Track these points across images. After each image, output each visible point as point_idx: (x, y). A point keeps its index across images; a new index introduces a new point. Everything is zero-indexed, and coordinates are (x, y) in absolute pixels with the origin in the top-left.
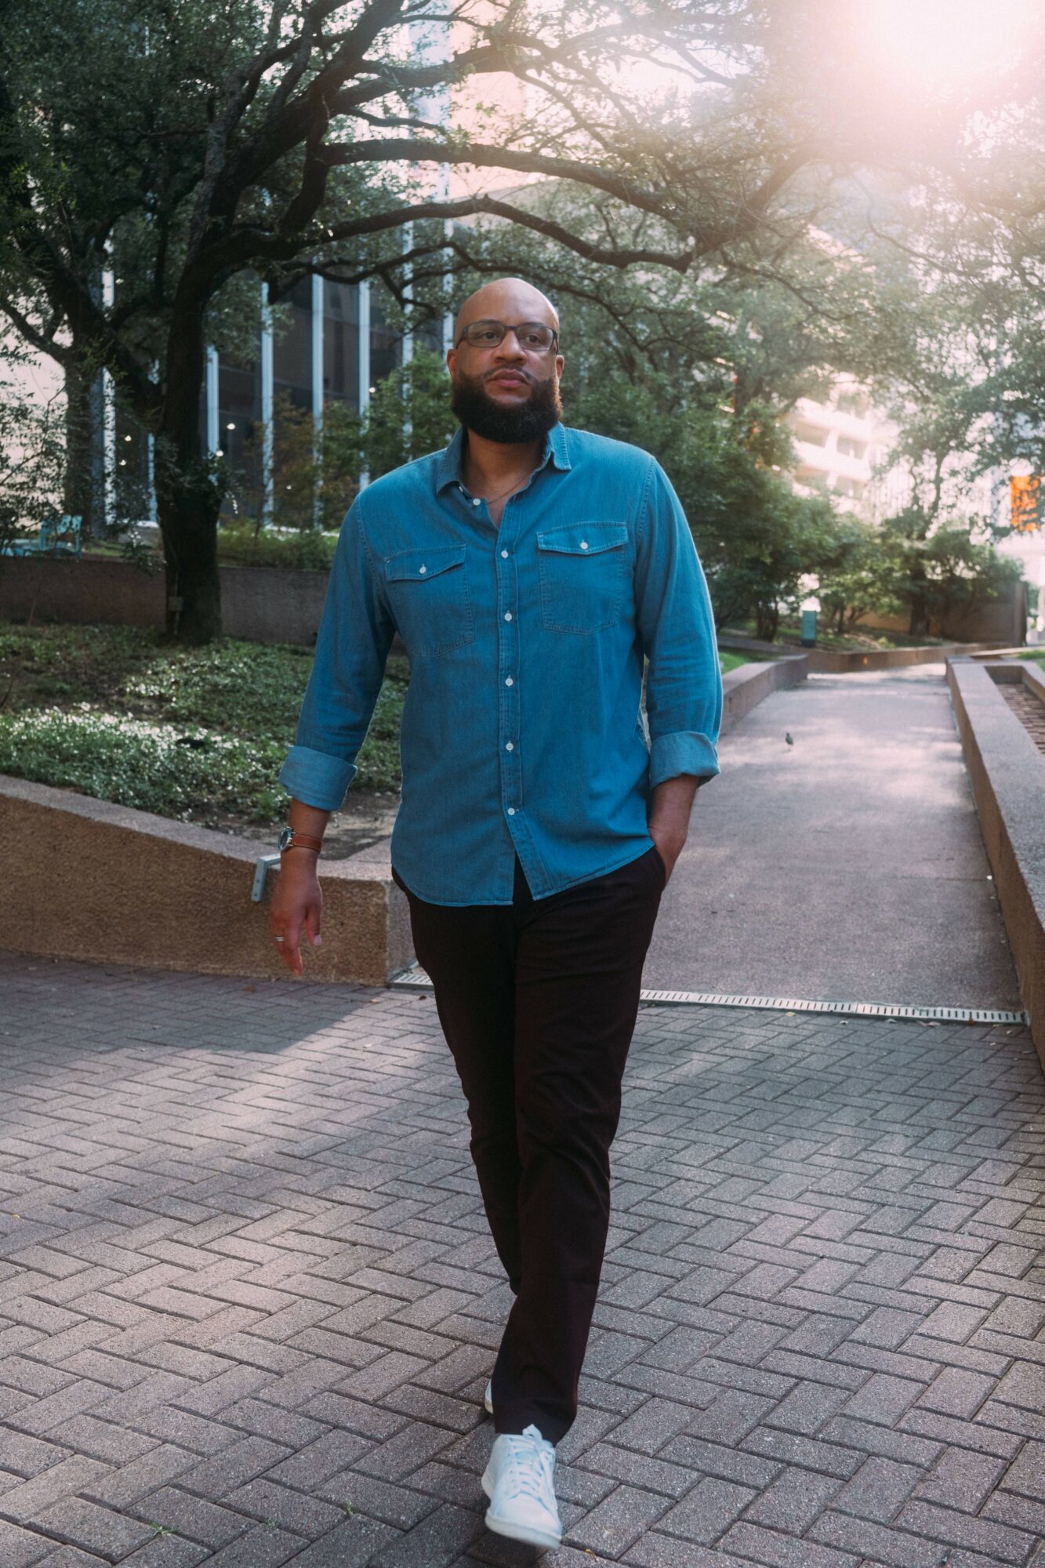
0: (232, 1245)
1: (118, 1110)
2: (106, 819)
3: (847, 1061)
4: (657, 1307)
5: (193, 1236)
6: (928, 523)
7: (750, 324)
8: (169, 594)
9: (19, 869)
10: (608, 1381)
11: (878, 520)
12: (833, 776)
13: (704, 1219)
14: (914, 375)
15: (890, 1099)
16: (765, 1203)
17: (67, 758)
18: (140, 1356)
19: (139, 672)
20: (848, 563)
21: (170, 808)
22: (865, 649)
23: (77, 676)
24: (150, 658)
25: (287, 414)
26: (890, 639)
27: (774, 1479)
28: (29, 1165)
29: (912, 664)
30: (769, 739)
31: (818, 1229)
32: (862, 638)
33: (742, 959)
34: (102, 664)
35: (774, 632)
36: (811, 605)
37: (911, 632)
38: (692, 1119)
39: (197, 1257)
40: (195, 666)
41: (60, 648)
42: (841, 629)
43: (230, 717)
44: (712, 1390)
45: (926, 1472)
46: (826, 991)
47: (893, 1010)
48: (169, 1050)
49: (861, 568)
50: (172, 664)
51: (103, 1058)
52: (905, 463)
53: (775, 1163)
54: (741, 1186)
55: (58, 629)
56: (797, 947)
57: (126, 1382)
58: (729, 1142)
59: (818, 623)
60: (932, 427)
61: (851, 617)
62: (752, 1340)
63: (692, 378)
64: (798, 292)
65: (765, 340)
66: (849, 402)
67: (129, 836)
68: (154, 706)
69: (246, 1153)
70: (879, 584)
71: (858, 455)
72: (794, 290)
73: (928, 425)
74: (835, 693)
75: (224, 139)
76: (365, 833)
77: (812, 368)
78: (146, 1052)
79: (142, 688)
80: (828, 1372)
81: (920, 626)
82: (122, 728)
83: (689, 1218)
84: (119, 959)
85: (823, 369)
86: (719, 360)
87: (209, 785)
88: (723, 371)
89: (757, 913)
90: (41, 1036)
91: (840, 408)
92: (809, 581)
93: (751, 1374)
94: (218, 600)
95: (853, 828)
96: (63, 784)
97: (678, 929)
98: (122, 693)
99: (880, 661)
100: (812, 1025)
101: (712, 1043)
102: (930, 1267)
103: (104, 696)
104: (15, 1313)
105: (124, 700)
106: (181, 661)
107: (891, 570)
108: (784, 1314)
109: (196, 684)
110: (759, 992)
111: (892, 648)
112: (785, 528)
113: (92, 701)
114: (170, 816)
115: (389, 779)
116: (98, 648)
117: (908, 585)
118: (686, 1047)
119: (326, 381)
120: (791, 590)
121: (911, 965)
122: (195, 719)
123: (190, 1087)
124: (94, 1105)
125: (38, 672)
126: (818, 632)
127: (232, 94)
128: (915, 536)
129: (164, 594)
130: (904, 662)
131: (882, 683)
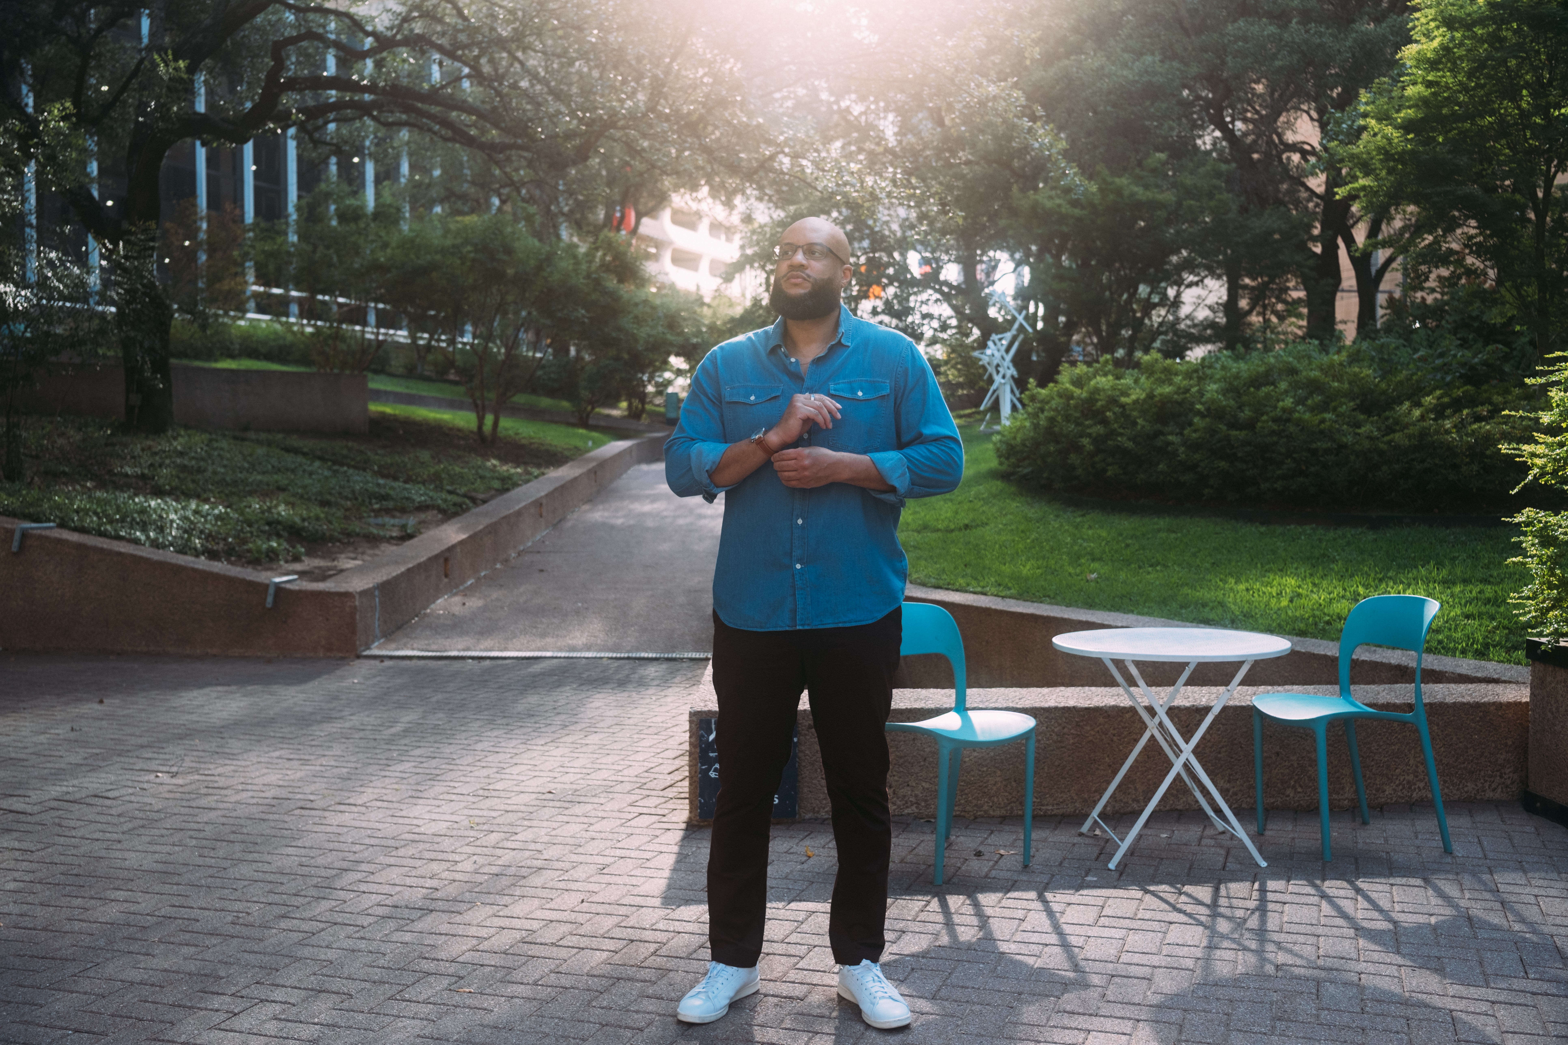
8: (128, 390)
19: (119, 456)
21: (198, 553)
23: (70, 460)
24: (125, 445)
34: (85, 450)
40: (163, 451)
43: (205, 490)
50: (143, 449)
76: (329, 569)
87: (215, 538)
94: (170, 395)
96: (121, 538)
98: (111, 474)
100: (616, 664)
106: (150, 448)
114: (198, 557)
115: (336, 534)
116: (76, 437)
129: (122, 391)
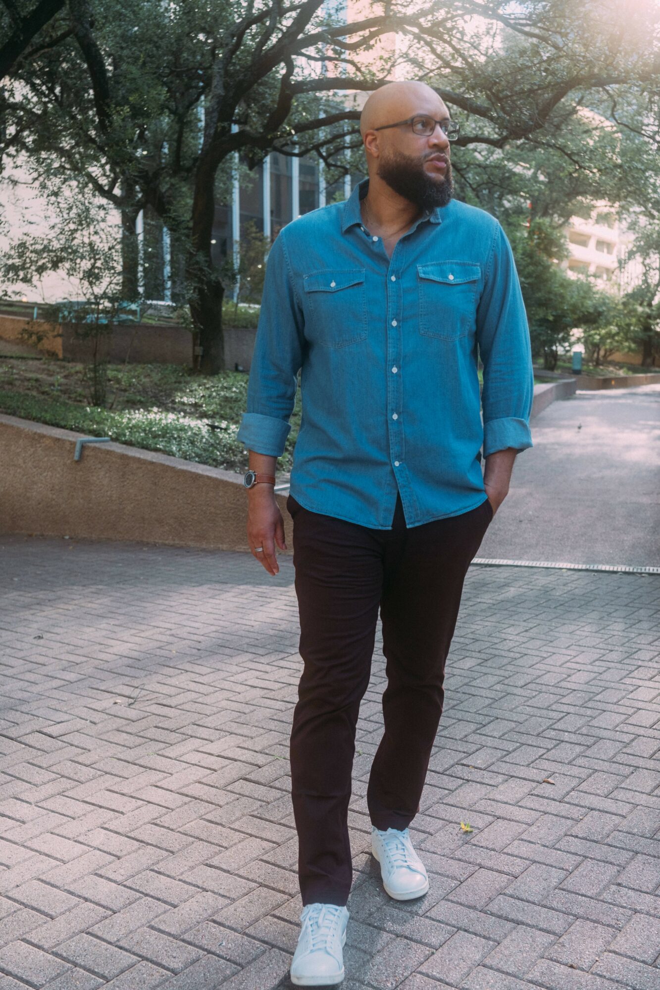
0: (282, 663)
1: (210, 610)
2: (184, 468)
3: (596, 591)
4: (498, 687)
5: (262, 660)
6: (654, 295)
7: (539, 172)
8: (194, 345)
9: (136, 496)
10: (475, 713)
11: (622, 293)
12: (590, 449)
13: (519, 655)
14: (644, 201)
15: (618, 608)
16: (550, 649)
17: (155, 436)
18: (251, 702)
19: (181, 390)
20: (602, 321)
21: (216, 463)
22: (612, 375)
23: (147, 392)
24: (187, 383)
25: (253, 235)
26: (629, 369)
27: (555, 746)
28: (173, 632)
29: (643, 384)
30: (552, 429)
31: (577, 659)
32: (611, 369)
33: (537, 544)
34: (159, 386)
35: (555, 364)
36: (579, 348)
37: (643, 364)
38: (511, 616)
39: (268, 668)
40: (213, 387)
41: (134, 377)
42: (598, 363)
43: (237, 415)
44: (525, 717)
45: (627, 745)
46: (584, 559)
47: (622, 568)
48: (230, 585)
49: (611, 324)
50: (199, 386)
51: (196, 589)
52: (639, 258)
53: (556, 634)
54: (538, 643)
55: (129, 367)
56: (568, 538)
57: (247, 711)
58: (531, 625)
59: (583, 359)
60: (655, 236)
61: (605, 356)
62: (543, 700)
63: (503, 206)
64: (569, 156)
65: (550, 182)
66: (604, 218)
67: (196, 477)
68: (193, 410)
69: (281, 628)
70: (622, 334)
71: (609, 252)
72: (567, 154)
73: (652, 234)
74: (593, 402)
75: (222, 72)
77: (580, 198)
78: (218, 586)
79: (185, 400)
80: (582, 711)
81: (649, 360)
82: (181, 420)
83: (512, 654)
84: (192, 544)
85: (586, 198)
86: (522, 194)
87: (233, 451)
88: (522, 200)
89: (545, 522)
90: (160, 579)
91: (597, 222)
92: (577, 333)
93: (544, 712)
94: (223, 348)
95: (602, 478)
96: (157, 450)
97: (499, 529)
98: (173, 402)
99: (622, 383)
100: (576, 575)
101: (521, 583)
102: (635, 674)
103: (164, 404)
104: (186, 687)
105: (175, 406)
106: (204, 384)
107: (629, 325)
108: (561, 691)
109: (214, 398)
110: (547, 559)
111: (630, 374)
112: (562, 296)
113: (158, 407)
114: (216, 467)
116: (156, 377)
117: (641, 335)
118: (507, 585)
119: (272, 212)
120: (565, 339)
121: (633, 547)
122: (218, 417)
123: (245, 601)
124: (198, 608)
125: (125, 391)
126: (583, 365)
127: (227, 45)
128: (645, 303)
129: (191, 345)
130: (638, 383)
131: (623, 396)
